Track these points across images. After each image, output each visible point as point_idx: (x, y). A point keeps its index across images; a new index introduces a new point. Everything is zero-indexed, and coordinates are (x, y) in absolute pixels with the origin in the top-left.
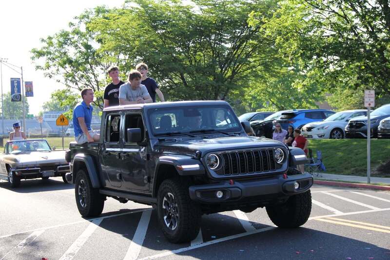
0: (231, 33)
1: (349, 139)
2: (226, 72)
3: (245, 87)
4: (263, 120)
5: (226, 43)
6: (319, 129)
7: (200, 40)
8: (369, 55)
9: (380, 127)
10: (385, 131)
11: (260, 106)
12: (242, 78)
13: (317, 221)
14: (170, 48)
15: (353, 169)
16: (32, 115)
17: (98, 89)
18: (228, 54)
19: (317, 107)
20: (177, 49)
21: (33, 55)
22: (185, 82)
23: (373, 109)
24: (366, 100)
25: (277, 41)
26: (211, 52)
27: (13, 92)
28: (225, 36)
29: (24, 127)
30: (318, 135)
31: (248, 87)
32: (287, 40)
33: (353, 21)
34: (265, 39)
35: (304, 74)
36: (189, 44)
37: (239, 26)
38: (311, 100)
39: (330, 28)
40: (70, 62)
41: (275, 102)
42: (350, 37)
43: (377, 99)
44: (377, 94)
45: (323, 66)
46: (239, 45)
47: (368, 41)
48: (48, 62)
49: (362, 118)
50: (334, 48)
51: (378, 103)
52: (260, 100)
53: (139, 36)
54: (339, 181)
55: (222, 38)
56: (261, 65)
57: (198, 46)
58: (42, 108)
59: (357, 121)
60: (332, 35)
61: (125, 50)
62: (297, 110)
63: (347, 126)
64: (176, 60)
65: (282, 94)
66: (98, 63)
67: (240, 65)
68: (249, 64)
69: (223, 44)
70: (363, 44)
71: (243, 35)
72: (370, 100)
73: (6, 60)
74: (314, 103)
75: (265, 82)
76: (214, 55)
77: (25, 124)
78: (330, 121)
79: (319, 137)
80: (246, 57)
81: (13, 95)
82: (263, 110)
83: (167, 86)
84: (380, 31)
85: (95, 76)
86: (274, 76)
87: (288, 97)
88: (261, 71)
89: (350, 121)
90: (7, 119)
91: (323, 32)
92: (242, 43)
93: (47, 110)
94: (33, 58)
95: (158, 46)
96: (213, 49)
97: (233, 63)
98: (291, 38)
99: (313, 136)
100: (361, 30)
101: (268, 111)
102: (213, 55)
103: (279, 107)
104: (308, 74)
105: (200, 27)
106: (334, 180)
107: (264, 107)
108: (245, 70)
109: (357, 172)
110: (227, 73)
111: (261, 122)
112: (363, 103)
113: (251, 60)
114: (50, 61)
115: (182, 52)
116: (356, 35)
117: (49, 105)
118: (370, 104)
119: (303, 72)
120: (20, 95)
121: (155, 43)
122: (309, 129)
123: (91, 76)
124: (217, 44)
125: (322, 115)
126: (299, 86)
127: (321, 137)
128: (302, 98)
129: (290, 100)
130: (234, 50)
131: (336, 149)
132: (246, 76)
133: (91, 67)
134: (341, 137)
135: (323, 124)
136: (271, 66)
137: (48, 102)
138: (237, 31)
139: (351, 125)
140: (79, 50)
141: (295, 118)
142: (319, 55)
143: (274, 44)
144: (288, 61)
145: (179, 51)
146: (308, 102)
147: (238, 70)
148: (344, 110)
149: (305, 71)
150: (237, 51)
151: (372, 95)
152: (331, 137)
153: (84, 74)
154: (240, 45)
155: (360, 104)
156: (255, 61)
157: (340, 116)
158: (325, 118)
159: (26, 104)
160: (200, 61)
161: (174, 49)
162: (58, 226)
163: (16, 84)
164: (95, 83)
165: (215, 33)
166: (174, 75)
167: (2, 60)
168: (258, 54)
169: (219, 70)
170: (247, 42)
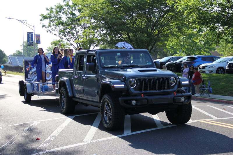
0: (158, 8)
1: (228, 74)
3: (166, 41)
4: (176, 61)
6: (209, 68)
7: (140, 12)
11: (176, 53)
12: (164, 35)
13: (201, 122)
15: (228, 92)
17: (78, 39)
19: (211, 54)
20: (126, 17)
21: (41, 17)
22: (129, 37)
25: (185, 14)
26: (146, 19)
27: (28, 40)
28: (154, 10)
30: (209, 71)
31: (167, 41)
32: (190, 13)
36: (133, 14)
37: (164, 4)
38: (206, 50)
39: (217, 6)
40: (62, 24)
41: (185, 50)
48: (50, 23)
50: (220, 19)
52: (175, 49)
53: (103, 9)
54: (220, 99)
56: (176, 28)
57: (138, 15)
58: (46, 50)
60: (219, 11)
61: (94, 17)
62: (197, 56)
63: (227, 66)
64: (124, 24)
65: (189, 45)
66: (79, 25)
67: (163, 28)
68: (168, 27)
71: (166, 9)
73: (26, 21)
74: (208, 52)
75: (178, 38)
76: (148, 21)
78: (217, 63)
79: (209, 72)
80: (167, 23)
81: (29, 42)
82: (177, 55)
85: (76, 32)
86: (183, 35)
87: (193, 48)
89: (229, 63)
90: (26, 56)
91: (213, 8)
93: (49, 52)
94: (41, 20)
96: (148, 18)
97: (158, 26)
99: (206, 71)
101: (180, 56)
103: (187, 54)
105: (140, 4)
106: (216, 98)
107: (178, 53)
108: (166, 31)
109: (231, 94)
110: (155, 32)
111: (174, 62)
115: (128, 19)
117: (50, 49)
119: (203, 33)
120: (33, 42)
122: (204, 67)
125: (212, 59)
126: (199, 41)
127: (211, 72)
128: (201, 48)
129: (194, 50)
130: (160, 19)
131: (219, 79)
132: (167, 35)
133: (75, 27)
134: (223, 72)
135: (213, 64)
137: (50, 47)
138: (162, 7)
139: (229, 66)
140: (68, 16)
145: (126, 18)
147: (162, 31)
148: (227, 56)
149: (204, 32)
150: (162, 19)
152: (217, 73)
153: (70, 31)
154: (164, 15)
156: (172, 25)
157: (223, 60)
158: (214, 61)
160: (139, 25)
161: (124, 17)
162: (48, 120)
163: (30, 36)
164: (77, 36)
165: (149, 8)
166: (123, 32)
167: (24, 22)
168: (174, 21)
169: (150, 30)
170: (168, 13)
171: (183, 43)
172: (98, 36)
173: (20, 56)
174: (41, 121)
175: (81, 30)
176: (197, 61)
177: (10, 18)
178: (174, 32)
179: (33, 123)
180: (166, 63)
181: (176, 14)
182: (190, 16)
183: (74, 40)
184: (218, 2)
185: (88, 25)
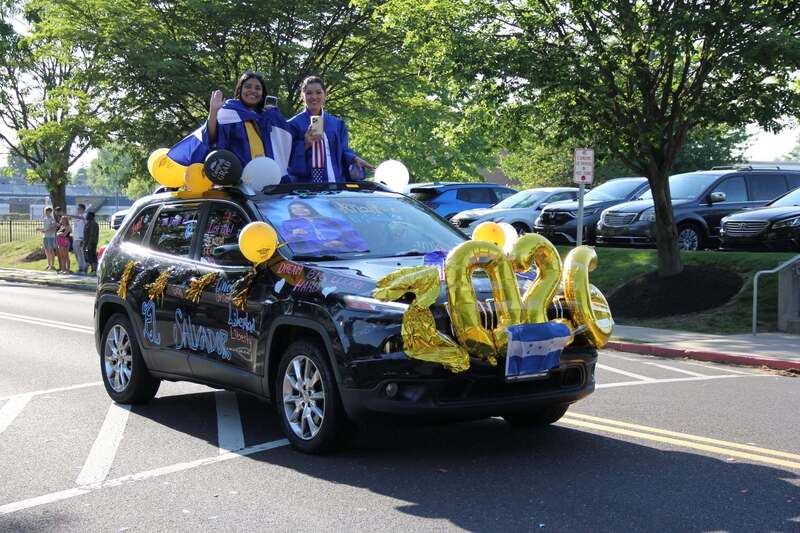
0: (312, 18)
5: (301, 39)
7: (248, 30)
8: (585, 79)
9: (601, 223)
10: (611, 232)
14: (186, 42)
18: (306, 62)
19: (482, 179)
20: (201, 46)
23: (589, 187)
24: (578, 168)
25: (407, 42)
26: (271, 55)
28: (300, 24)
32: (427, 39)
33: (557, 10)
34: (382, 34)
35: (457, 110)
36: (224, 37)
37: (330, 5)
38: (468, 165)
39: (512, 21)
42: (550, 41)
43: (597, 167)
44: (598, 157)
45: (496, 96)
47: (584, 50)
49: (568, 204)
50: (518, 62)
51: (601, 176)
55: (294, 27)
56: (373, 88)
57: (243, 41)
59: (558, 210)
60: (518, 36)
61: (86, 41)
62: (442, 184)
63: (539, 219)
64: (195, 67)
65: (414, 149)
66: (24, 66)
67: (330, 87)
68: (345, 85)
69: (294, 40)
70: (574, 55)
71: (337, 23)
72: (584, 168)
74: (475, 170)
75: (380, 122)
76: (277, 63)
78: (506, 208)
80: (342, 70)
84: (609, 31)
85: (18, 93)
86: (395, 111)
87: (424, 157)
88: (371, 101)
89: (545, 209)
91: (497, 27)
92: (334, 41)
95: (159, 37)
96: (275, 49)
98: (435, 36)
100: (572, 28)
102: (274, 62)
104: (467, 112)
105: (249, 1)
108: (339, 97)
112: (571, 174)
113: (353, 76)
115: (211, 53)
116: (562, 36)
118: (583, 178)
119: (456, 106)
121: (152, 31)
122: (465, 223)
123: (11, 92)
124: (284, 39)
125: (489, 196)
126: (447, 136)
128: (451, 160)
129: (429, 163)
130: (319, 54)
135: (495, 213)
136: (392, 91)
138: (326, 14)
139: (546, 218)
141: (438, 200)
142: (488, 74)
143: (399, 47)
144: (425, 82)
145: (203, 51)
146: (464, 168)
148: (532, 187)
149: (459, 105)
150: (325, 56)
151: (589, 158)
154: (330, 45)
155: (566, 178)
156: (359, 80)
157: (526, 199)
158: (496, 201)
161: (193, 45)
164: (19, 108)
165: (280, 16)
166: (191, 99)
168: (367, 66)
169: (286, 94)
170: (344, 39)
171: (394, 140)
172: (101, 110)
175: (36, 84)
176: (442, 203)
178: (367, 103)
181: (374, 41)
182: (423, 49)
183: (10, 121)
184: (514, 6)
185: (63, 69)
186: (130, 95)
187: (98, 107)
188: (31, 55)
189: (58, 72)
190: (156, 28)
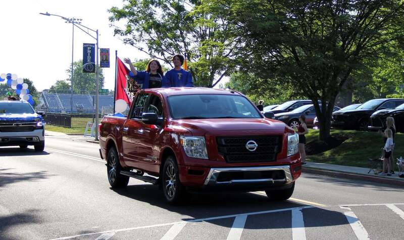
2: (349, 46)
3: (373, 67)
4: (394, 109)
5: (351, 10)
7: (319, 5)
11: (392, 91)
12: (369, 55)
14: (280, 13)
16: (107, 90)
17: (189, 59)
18: (353, 25)
20: (289, 15)
21: (112, 15)
22: (296, 57)
26: (332, 21)
27: (85, 60)
29: (96, 104)
31: (377, 66)
36: (304, 9)
40: (157, 26)
46: (368, 13)
48: (129, 26)
52: (391, 83)
55: (346, 3)
56: (395, 39)
57: (316, 12)
64: (286, 28)
66: (190, 29)
67: (367, 40)
68: (377, 38)
69: (346, 11)
73: (79, 21)
76: (336, 25)
77: (98, 100)
80: (375, 29)
81: (86, 64)
82: (395, 97)
83: (274, 61)
85: (186, 45)
88: (394, 47)
90: (76, 93)
92: (371, 10)
94: (111, 19)
95: (265, 10)
96: (334, 15)
97: (358, 35)
101: (401, 97)
102: (334, 24)
107: (396, 92)
108: (373, 45)
111: (391, 111)
113: (382, 32)
114: (132, 24)
115: (294, 19)
120: (94, 65)
121: (261, 7)
123: (182, 44)
124: (340, 10)
130: (361, 20)
132: (375, 53)
133: (182, 33)
140: (168, 11)
145: (291, 17)
147: (365, 44)
150: (365, 20)
153: (172, 42)
156: (386, 34)
159: (99, 76)
160: (317, 31)
161: (284, 14)
162: (131, 229)
163: (89, 52)
166: (282, 47)
167: (74, 21)
168: (392, 25)
169: (341, 43)
170: (378, 9)
172: (231, 54)
173: (66, 92)
174: (117, 231)
175: (195, 39)
177: (49, 15)
178: (391, 48)
179: (101, 234)
180: (374, 111)
181: (397, 10)
185: (211, 30)
186: (247, 45)
187: (230, 53)
188: (193, 23)
189: (208, 32)
190: (264, 6)
